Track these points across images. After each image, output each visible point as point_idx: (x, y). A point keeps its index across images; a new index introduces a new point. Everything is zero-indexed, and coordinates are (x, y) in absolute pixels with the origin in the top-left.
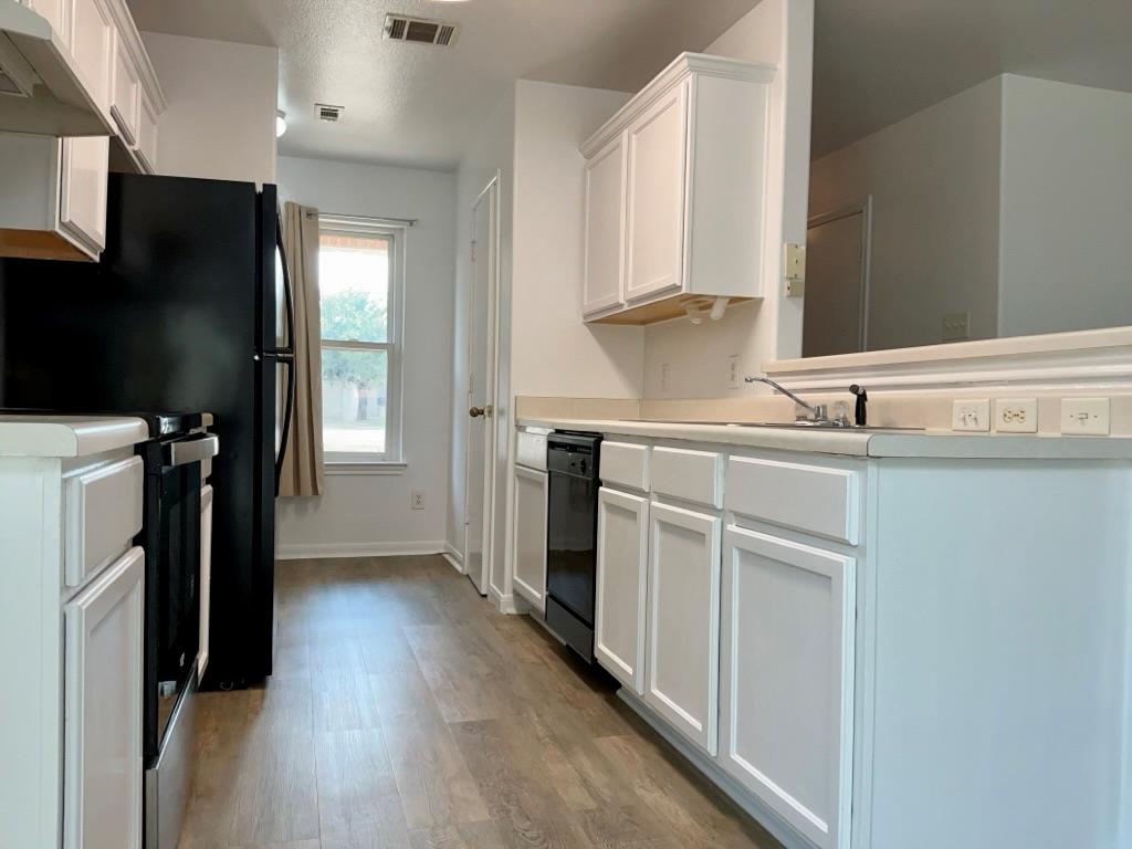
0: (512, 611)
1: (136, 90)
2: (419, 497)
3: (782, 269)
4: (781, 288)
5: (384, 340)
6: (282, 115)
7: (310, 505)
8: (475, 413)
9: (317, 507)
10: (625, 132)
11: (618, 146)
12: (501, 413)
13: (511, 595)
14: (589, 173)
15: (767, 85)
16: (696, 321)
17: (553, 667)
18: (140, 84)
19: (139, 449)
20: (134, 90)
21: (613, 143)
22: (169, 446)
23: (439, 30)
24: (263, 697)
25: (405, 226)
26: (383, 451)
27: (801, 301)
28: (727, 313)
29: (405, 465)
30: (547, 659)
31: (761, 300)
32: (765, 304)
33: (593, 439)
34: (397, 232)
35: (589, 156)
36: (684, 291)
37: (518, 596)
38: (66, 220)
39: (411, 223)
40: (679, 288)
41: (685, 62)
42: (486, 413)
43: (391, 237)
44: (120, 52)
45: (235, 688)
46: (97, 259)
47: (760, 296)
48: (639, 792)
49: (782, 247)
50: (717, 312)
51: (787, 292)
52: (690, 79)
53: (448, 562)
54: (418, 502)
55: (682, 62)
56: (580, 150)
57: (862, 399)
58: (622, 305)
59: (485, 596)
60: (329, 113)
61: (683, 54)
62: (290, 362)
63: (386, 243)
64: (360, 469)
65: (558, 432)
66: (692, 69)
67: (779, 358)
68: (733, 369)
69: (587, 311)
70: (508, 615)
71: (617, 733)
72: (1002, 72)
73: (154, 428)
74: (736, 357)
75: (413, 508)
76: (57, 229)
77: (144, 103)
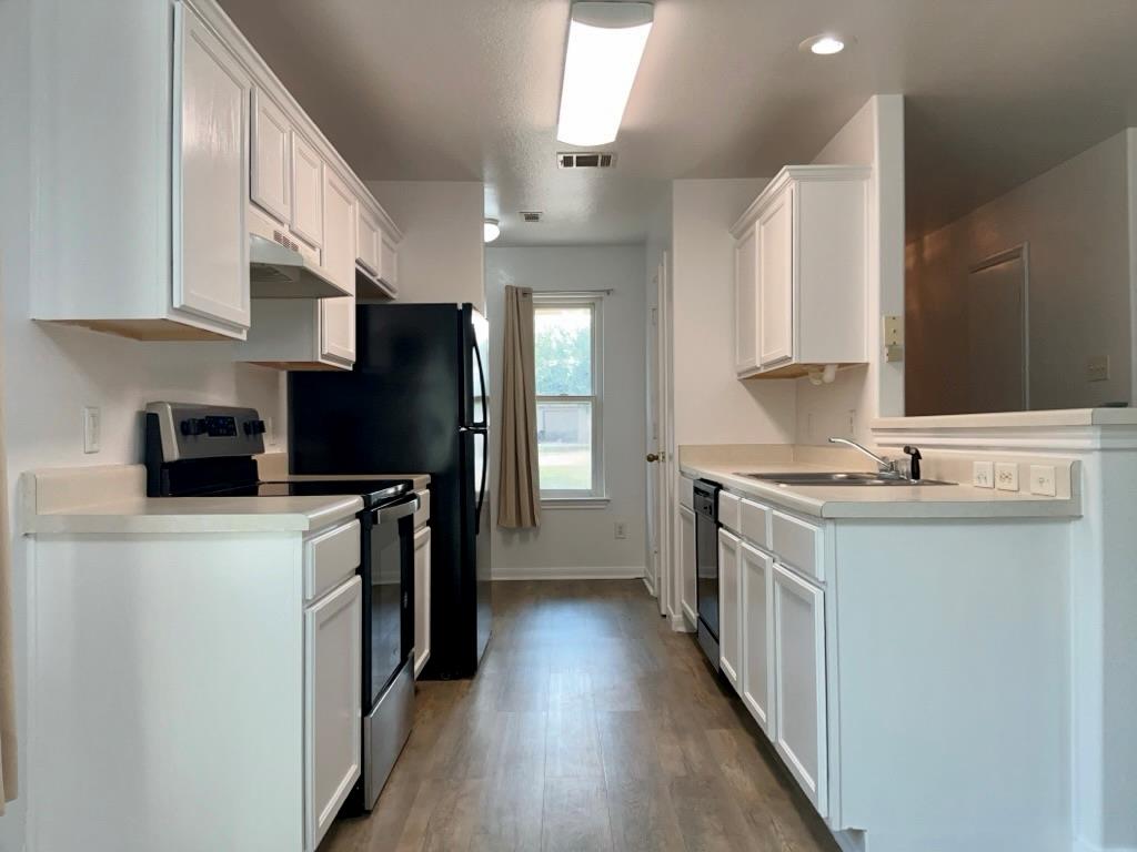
0: (682, 629)
1: (378, 235)
2: (621, 528)
3: (881, 338)
4: (881, 352)
5: (589, 394)
6: (494, 221)
7: (531, 535)
8: (652, 458)
9: (536, 535)
10: (757, 223)
11: (753, 234)
12: (671, 457)
13: (681, 616)
14: (738, 251)
15: (865, 183)
16: (816, 382)
17: (698, 676)
18: (379, 230)
19: (359, 515)
20: (375, 237)
21: (749, 232)
22: (376, 512)
23: (600, 158)
24: (470, 685)
25: (604, 295)
26: (589, 487)
27: (901, 365)
28: (837, 375)
29: (608, 501)
30: (695, 669)
31: (867, 364)
32: (870, 367)
33: (714, 487)
34: (596, 299)
35: (738, 237)
36: (794, 361)
37: (685, 616)
38: (326, 352)
39: (608, 292)
40: (791, 358)
41: (787, 174)
42: (661, 458)
43: (592, 306)
44: (362, 217)
45: (451, 679)
46: (351, 368)
47: (865, 361)
48: (724, 767)
49: (881, 319)
50: (829, 375)
51: (886, 358)
52: (793, 186)
53: (645, 587)
54: (620, 533)
55: (784, 175)
56: (731, 232)
57: (917, 457)
58: (758, 369)
59: (665, 616)
60: (532, 217)
61: (785, 168)
62: (485, 433)
63: (588, 311)
64: (570, 504)
65: (702, 480)
66: (794, 178)
67: (882, 415)
68: (851, 422)
69: (740, 370)
70: (679, 633)
71: (727, 727)
72: (1126, 127)
73: (367, 501)
74: (854, 411)
75: (617, 538)
76: (320, 360)
77: (384, 241)
